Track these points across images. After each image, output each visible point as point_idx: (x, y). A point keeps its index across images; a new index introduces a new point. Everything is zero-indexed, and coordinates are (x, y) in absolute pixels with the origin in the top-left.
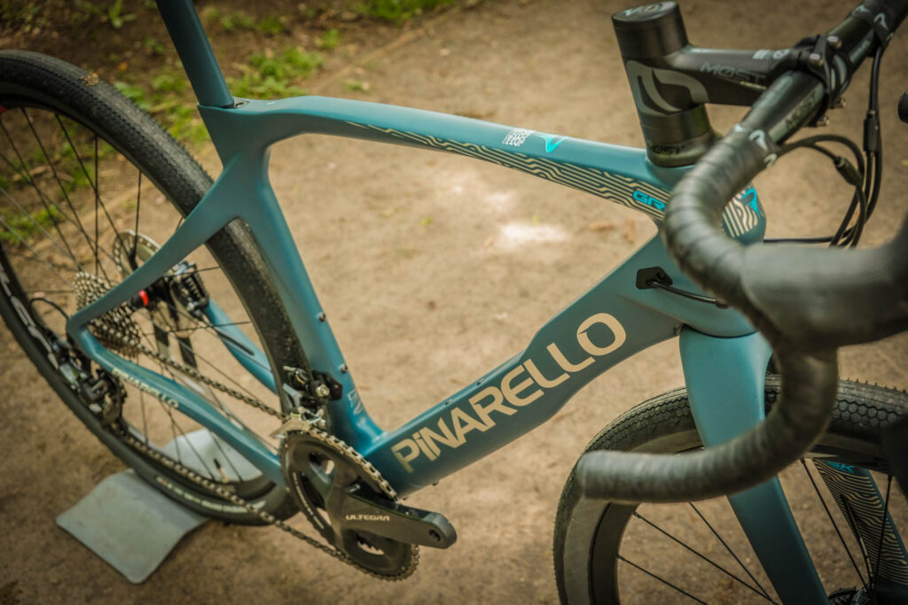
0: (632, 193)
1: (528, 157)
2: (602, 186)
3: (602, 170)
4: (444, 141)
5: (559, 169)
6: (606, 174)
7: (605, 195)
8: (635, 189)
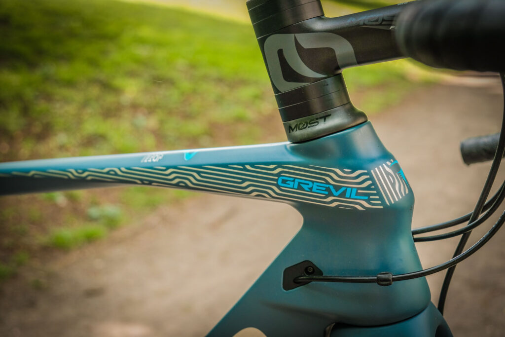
0: (277, 180)
1: (168, 168)
2: (244, 180)
3: (243, 165)
4: (84, 171)
5: (198, 173)
6: (248, 167)
7: (248, 190)
8: (279, 175)
